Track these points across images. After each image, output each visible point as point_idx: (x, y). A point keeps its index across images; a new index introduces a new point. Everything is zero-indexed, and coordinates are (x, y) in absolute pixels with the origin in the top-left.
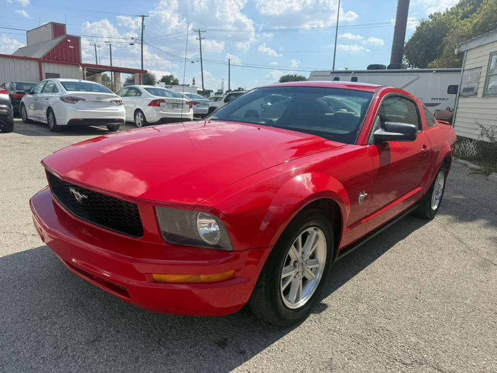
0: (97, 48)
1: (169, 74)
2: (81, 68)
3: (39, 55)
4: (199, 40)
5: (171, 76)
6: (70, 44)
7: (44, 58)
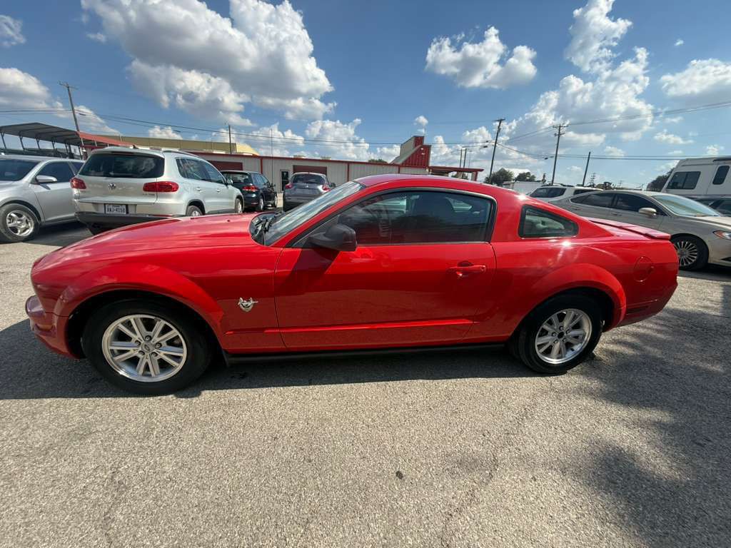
0: (468, 153)
1: (526, 171)
2: (427, 170)
3: (400, 162)
4: (557, 137)
5: (529, 173)
6: (423, 151)
7: (403, 164)
